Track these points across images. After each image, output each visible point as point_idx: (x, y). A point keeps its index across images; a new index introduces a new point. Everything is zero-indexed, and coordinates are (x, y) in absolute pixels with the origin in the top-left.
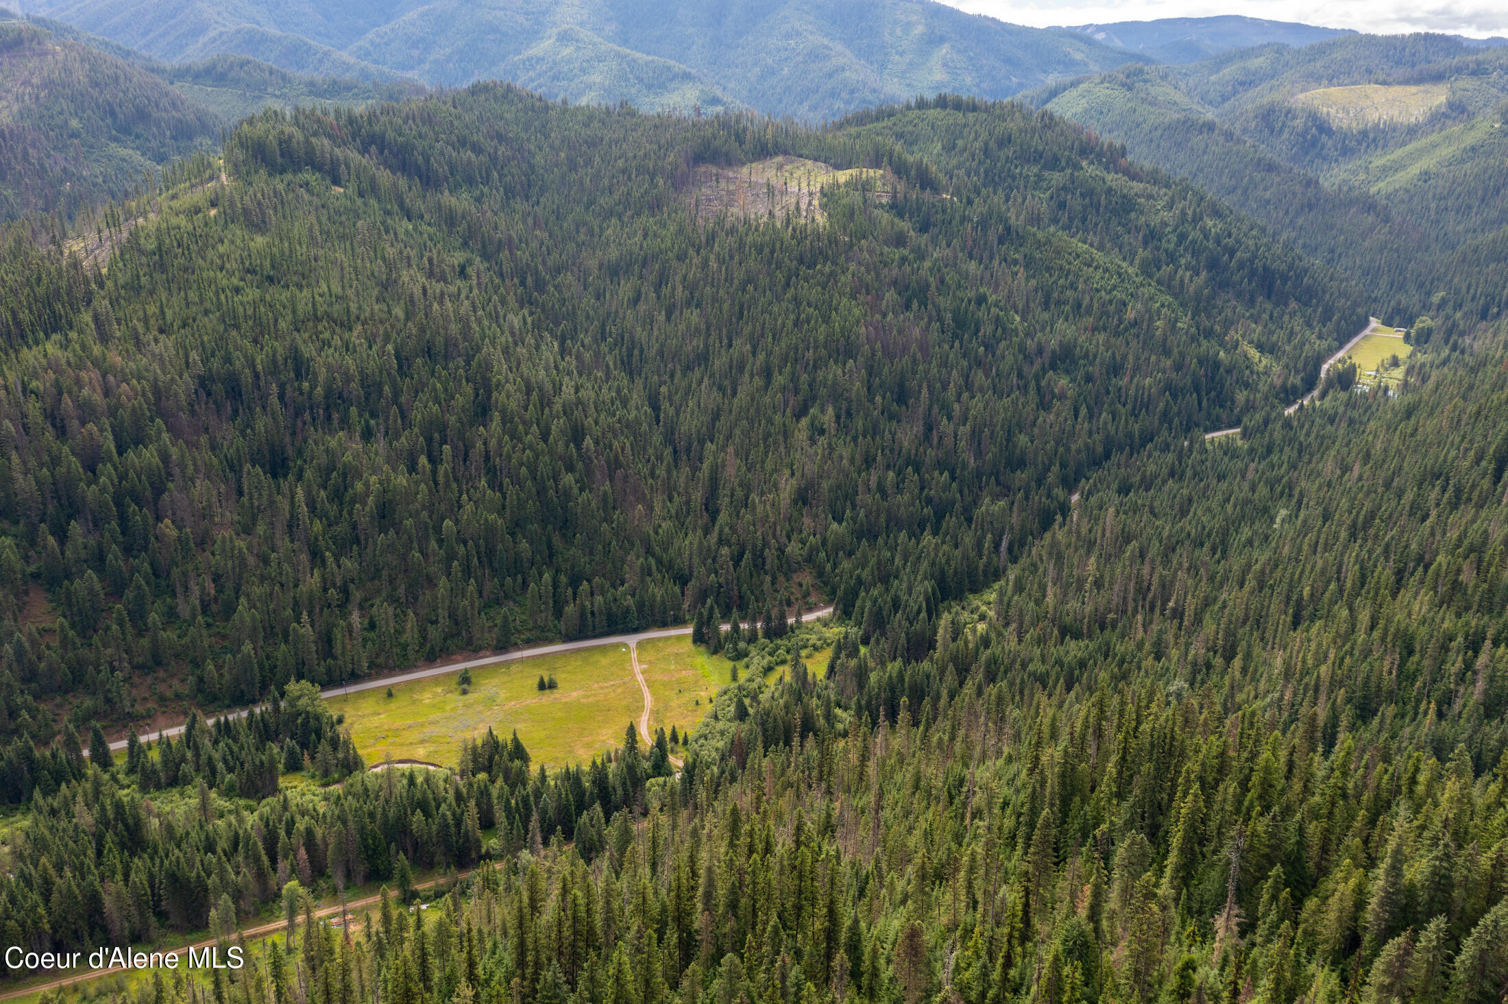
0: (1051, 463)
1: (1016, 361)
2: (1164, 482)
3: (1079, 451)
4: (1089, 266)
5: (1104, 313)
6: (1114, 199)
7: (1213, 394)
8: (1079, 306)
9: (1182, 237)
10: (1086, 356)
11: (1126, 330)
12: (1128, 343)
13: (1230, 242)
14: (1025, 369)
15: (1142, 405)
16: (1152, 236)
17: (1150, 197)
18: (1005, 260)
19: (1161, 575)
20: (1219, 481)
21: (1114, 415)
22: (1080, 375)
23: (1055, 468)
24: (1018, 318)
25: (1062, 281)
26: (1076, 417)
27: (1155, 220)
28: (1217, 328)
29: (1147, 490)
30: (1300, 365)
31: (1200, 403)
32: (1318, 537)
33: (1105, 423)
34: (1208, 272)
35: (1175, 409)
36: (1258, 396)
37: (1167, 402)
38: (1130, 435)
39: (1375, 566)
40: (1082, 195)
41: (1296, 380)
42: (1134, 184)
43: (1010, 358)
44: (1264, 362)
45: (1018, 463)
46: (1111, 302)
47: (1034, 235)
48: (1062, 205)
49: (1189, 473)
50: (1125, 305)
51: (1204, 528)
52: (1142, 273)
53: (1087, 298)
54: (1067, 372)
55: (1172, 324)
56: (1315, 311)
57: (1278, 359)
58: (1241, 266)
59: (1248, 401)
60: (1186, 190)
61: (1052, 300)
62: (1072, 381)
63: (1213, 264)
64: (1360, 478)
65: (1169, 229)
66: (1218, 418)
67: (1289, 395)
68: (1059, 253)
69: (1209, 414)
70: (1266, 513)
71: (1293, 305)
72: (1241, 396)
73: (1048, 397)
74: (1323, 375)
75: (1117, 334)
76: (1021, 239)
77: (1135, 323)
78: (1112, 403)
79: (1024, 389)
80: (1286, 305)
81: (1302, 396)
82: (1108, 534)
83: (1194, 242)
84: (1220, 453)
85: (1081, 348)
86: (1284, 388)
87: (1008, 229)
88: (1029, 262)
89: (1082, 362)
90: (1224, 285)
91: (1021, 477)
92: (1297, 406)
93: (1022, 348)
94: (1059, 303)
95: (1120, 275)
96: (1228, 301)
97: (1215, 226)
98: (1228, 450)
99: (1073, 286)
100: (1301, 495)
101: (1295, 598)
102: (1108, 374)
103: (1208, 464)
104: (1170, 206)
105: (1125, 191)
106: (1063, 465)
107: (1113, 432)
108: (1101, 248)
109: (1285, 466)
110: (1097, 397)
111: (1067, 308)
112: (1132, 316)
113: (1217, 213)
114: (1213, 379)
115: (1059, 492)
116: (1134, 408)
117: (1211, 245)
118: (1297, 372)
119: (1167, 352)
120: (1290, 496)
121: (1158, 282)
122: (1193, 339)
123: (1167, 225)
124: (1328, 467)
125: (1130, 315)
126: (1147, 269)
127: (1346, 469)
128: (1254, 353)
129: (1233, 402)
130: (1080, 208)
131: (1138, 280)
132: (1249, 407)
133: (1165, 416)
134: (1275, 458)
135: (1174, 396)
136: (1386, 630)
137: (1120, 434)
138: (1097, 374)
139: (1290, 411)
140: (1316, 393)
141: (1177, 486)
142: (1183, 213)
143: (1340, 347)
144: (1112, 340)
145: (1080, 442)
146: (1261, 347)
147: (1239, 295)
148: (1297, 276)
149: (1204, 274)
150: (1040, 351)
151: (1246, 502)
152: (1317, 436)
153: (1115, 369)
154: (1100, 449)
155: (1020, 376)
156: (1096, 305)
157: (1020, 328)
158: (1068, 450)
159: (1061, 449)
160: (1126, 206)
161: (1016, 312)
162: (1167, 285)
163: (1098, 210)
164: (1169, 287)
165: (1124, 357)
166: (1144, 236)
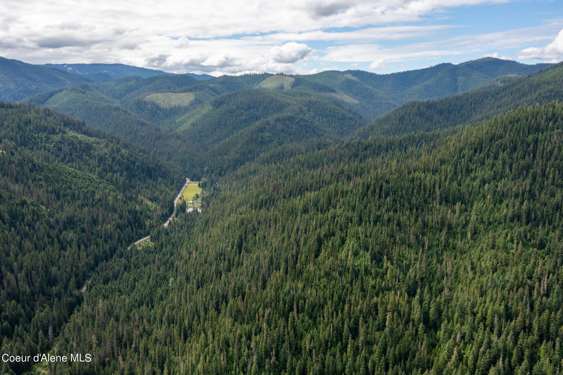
0: (70, 277)
1: (46, 230)
2: (123, 274)
3: (83, 267)
4: (76, 177)
5: (86, 198)
6: (83, 145)
7: (137, 224)
8: (74, 196)
9: (114, 159)
10: (80, 220)
11: (96, 203)
12: (98, 209)
13: (132, 159)
14: (51, 233)
15: (108, 237)
16: (101, 159)
17: (98, 143)
18: (35, 179)
19: (127, 330)
20: (145, 267)
21: (97, 244)
22: (79, 229)
23: (73, 279)
24: (44, 208)
25: (64, 186)
26: (79, 249)
27: (101, 153)
28: (134, 195)
29: (116, 279)
30: (167, 205)
31: (132, 230)
32: (186, 292)
33: (93, 250)
34: (127, 171)
35: (123, 235)
36: (154, 221)
37: (119, 233)
38: (105, 252)
39: (209, 304)
40: (68, 144)
41: (166, 211)
42: (90, 138)
43: (42, 230)
44: (154, 206)
45: (52, 282)
46: (88, 192)
47: (48, 166)
48: (60, 149)
49: (132, 266)
50: (94, 192)
51: (142, 294)
52: (100, 177)
53: (77, 192)
54: (72, 229)
55: (115, 197)
56: (168, 181)
57: (159, 203)
58: (138, 168)
59: (150, 224)
60: (113, 138)
61: (61, 195)
62: (76, 232)
63: (128, 169)
64: (196, 259)
65: (108, 156)
66: (140, 234)
67: (165, 218)
68: (61, 173)
69: (137, 232)
70: (165, 279)
71: (160, 179)
72: (148, 223)
73: (65, 243)
74: (175, 205)
75: (93, 206)
76: (41, 169)
77: (100, 200)
78: (95, 239)
79: (52, 243)
80: (157, 180)
81: (170, 216)
82: (100, 313)
83: (118, 160)
84: (143, 253)
85: (77, 217)
86: (163, 215)
87: (34, 165)
88: (47, 179)
89: (78, 223)
90: (134, 176)
91: (55, 289)
92: (168, 222)
93: (48, 223)
94: (64, 196)
95: (90, 180)
96: (136, 182)
97: (126, 152)
98: (147, 251)
99: (70, 188)
100: (177, 268)
101: (183, 327)
102: (91, 225)
103: (140, 259)
104: (107, 146)
105: (87, 142)
106: (76, 276)
107: (98, 253)
108: (80, 169)
109: (169, 254)
110: (88, 237)
111: (69, 198)
112: (98, 197)
113: (126, 146)
114: (136, 218)
115: (76, 292)
116: (105, 238)
117: (125, 161)
118: (166, 208)
119: (115, 211)
120: (173, 267)
121: (107, 180)
122: (125, 203)
123: (107, 154)
124: (184, 253)
125: (97, 197)
126: (101, 176)
127: (190, 253)
128: (149, 203)
129: (145, 225)
130: (68, 150)
131: (98, 181)
132: (152, 226)
133: (120, 240)
134: (164, 250)
135: (121, 230)
136: (219, 340)
137: (101, 253)
138: (86, 228)
139: (166, 225)
140: (174, 214)
141: (128, 275)
142: (113, 149)
143: (179, 192)
144: (91, 209)
145: (83, 262)
146: (151, 200)
147: (140, 179)
148: (159, 168)
149: (125, 173)
150: (57, 222)
151: (157, 276)
152: (178, 238)
153: (95, 222)
154: (92, 262)
155: (49, 236)
156: (81, 195)
157: (46, 213)
158: (78, 268)
159: (74, 269)
160: (88, 148)
161: (43, 205)
162: (110, 181)
163: (76, 151)
164: (112, 182)
165: (98, 216)
166: (98, 159)
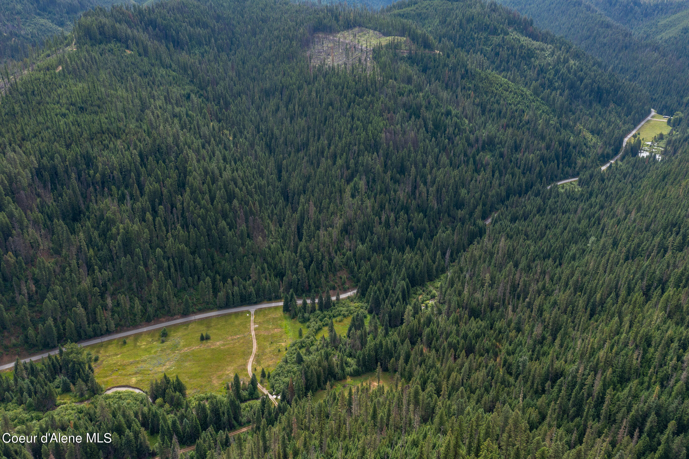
0: (478, 204)
1: (464, 147)
2: (534, 215)
3: (493, 196)
4: (507, 91)
5: (513, 117)
6: (524, 51)
7: (565, 160)
8: (500, 112)
9: (557, 72)
10: (501, 143)
11: (523, 126)
12: (524, 133)
13: (581, 74)
14: (469, 151)
15: (528, 169)
16: (542, 71)
17: (543, 50)
18: (464, 88)
19: (524, 280)
20: (563, 214)
21: (513, 175)
22: (497, 152)
23: (480, 207)
24: (467, 122)
25: (492, 99)
26: (493, 176)
27: (544, 63)
28: (571, 123)
29: (525, 220)
30: (612, 142)
31: (558, 166)
32: (609, 259)
33: (508, 180)
34: (570, 90)
35: (545, 170)
36: (589, 160)
37: (541, 167)
38: (520, 186)
39: (636, 284)
40: (507, 48)
41: (609, 150)
42: (534, 42)
43: (461, 145)
44: (594, 140)
45: (459, 205)
46: (516, 111)
47: (480, 74)
48: (497, 54)
49: (548, 210)
50: (524, 112)
51: (551, 246)
52: (534, 94)
53: (505, 109)
54: (491, 151)
55: (547, 122)
56: (623, 109)
57: (601, 138)
58: (586, 87)
59: (583, 163)
60: (563, 43)
61: (487, 110)
62: (493, 156)
63: (572, 86)
64: (634, 221)
65: (551, 67)
66: (567, 173)
67: (605, 159)
68: (492, 84)
69: (563, 170)
70: (585, 236)
71: (612, 105)
72: (580, 161)
73: (479, 166)
74: (624, 145)
75: (518, 128)
76: (473, 76)
77: (528, 122)
78: (512, 168)
79: (467, 163)
80: (608, 106)
81: (612, 158)
82: (500, 252)
83: (563, 74)
84: (565, 197)
85: (499, 138)
86: (603, 155)
87: (467, 71)
88: (476, 89)
89: (498, 146)
90: (577, 97)
91: (460, 213)
92: (608, 165)
93: (468, 140)
94: (490, 111)
95: (522, 95)
96: (578, 106)
97: (575, 64)
98: (570, 196)
99: (498, 102)
100: (604, 226)
101: (592, 301)
102: (512, 151)
103: (558, 204)
104: (552, 54)
105: (530, 47)
106: (484, 205)
107: (512, 184)
108: (513, 81)
109: (598, 207)
110: (505, 165)
111: (494, 114)
112: (527, 118)
113: (577, 56)
114: (566, 152)
115: (480, 222)
116: (524, 170)
117: (571, 76)
118: (610, 145)
119: (543, 138)
120: (599, 224)
121: (542, 99)
122: (558, 130)
123: (549, 64)
124: (620, 210)
125: (526, 118)
126: (536, 93)
127: (628, 212)
128: (589, 136)
129: (576, 164)
130: (506, 56)
131: (531, 98)
132: (584, 167)
133: (540, 175)
134: (593, 199)
135: (545, 163)
136: (637, 333)
137: (515, 185)
138: (506, 152)
139: (604, 168)
140: (619, 156)
141: (541, 218)
142: (559, 58)
143: (635, 127)
144: (516, 131)
145: (494, 191)
146: (592, 132)
147: (584, 102)
148: (615, 90)
149: (567, 92)
150: (477, 140)
151: (576, 229)
152: (616, 188)
153: (516, 148)
154: (504, 194)
155: (466, 155)
156: (508, 113)
157: (468, 128)
158: (487, 196)
159: (484, 196)
160: (530, 55)
161: (466, 118)
162: (546, 100)
163: (515, 57)
164: (547, 101)
165: (521, 141)
166: (538, 71)
